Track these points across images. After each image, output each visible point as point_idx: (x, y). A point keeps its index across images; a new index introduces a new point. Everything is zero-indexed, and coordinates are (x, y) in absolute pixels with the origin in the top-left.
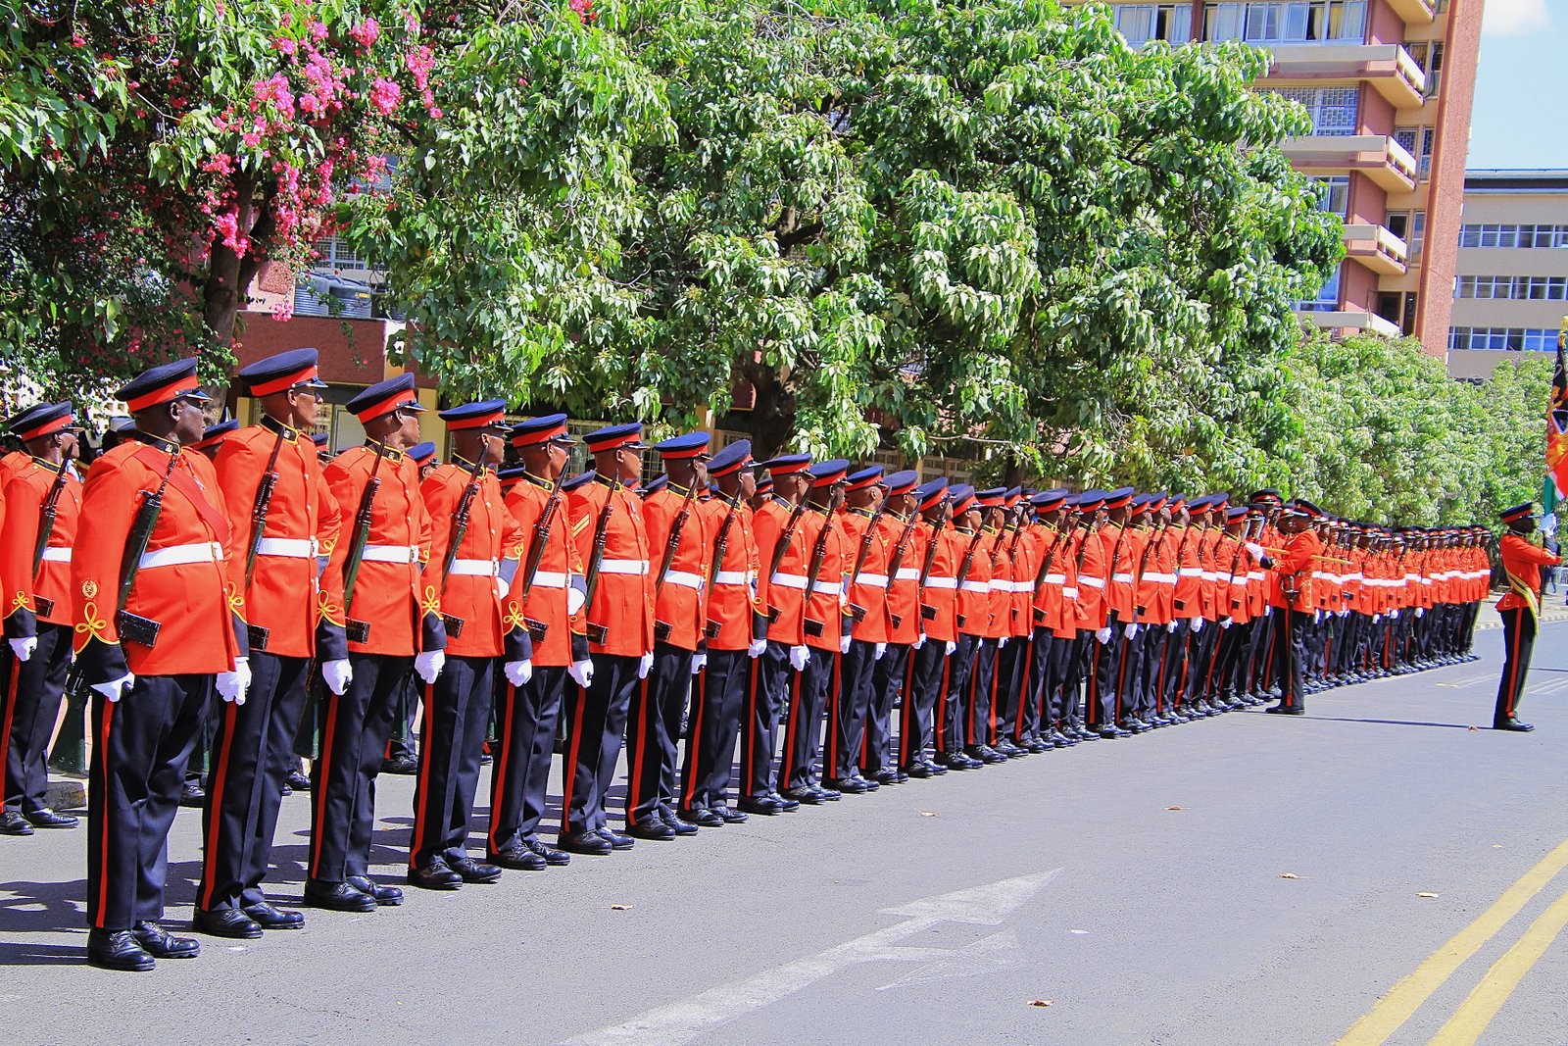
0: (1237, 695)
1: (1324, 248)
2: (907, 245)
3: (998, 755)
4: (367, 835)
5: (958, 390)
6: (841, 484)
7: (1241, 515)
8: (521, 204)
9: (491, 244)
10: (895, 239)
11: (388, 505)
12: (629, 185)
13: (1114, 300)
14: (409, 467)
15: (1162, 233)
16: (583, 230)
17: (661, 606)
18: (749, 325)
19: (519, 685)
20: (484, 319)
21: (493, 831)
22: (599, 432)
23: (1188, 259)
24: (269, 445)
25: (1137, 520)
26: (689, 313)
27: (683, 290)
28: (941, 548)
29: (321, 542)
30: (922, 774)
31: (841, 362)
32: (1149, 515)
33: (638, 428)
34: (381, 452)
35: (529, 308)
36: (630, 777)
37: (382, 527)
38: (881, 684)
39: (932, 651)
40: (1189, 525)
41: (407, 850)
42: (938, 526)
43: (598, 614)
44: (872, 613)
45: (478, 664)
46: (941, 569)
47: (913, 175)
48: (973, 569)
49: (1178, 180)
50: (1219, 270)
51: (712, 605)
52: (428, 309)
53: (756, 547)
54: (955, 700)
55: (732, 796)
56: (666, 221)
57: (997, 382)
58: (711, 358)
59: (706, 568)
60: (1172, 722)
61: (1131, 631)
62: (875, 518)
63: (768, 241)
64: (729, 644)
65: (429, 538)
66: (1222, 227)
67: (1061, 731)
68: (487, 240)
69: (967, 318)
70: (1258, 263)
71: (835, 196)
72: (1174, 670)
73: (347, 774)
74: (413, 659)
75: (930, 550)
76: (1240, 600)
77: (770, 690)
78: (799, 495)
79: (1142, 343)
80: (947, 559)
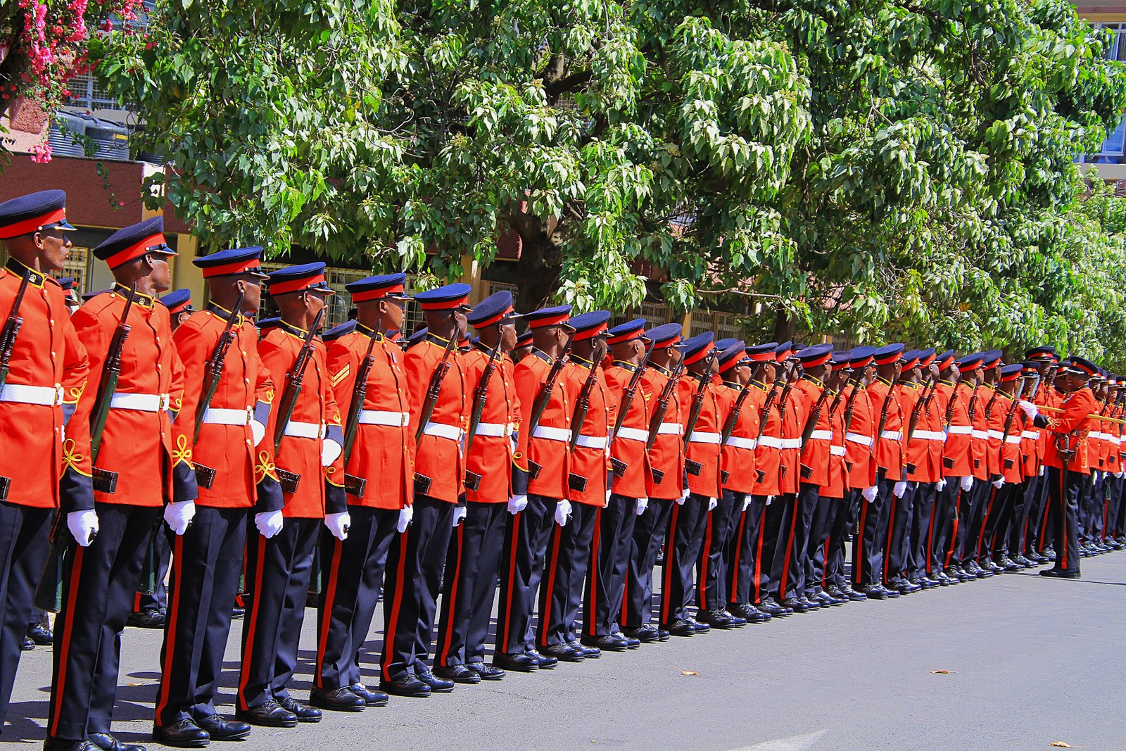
0: (1010, 556)
1: (1109, 98)
2: (678, 94)
3: (762, 614)
4: (111, 690)
5: (727, 244)
6: (602, 336)
7: (1015, 373)
8: (283, 46)
9: (250, 87)
10: (665, 88)
11: (138, 353)
12: (394, 28)
13: (888, 151)
14: (160, 315)
15: (939, 82)
16: (345, 75)
17: (421, 459)
18: (516, 174)
19: (269, 536)
20: (244, 165)
21: (244, 684)
22: (360, 282)
23: (966, 110)
24: (13, 289)
25: (906, 377)
26: (455, 162)
27: (449, 138)
28: (707, 403)
29: (67, 390)
30: (684, 632)
31: (608, 213)
32: (919, 372)
33: (401, 279)
34: (131, 297)
35: (290, 154)
36: (386, 632)
37: (131, 375)
38: (642, 540)
39: (696, 506)
40: (959, 382)
41: (153, 706)
42: (704, 381)
43: (357, 466)
44: (633, 468)
45: (232, 515)
46: (706, 423)
47: (684, 23)
48: (739, 425)
49: (957, 28)
50: (998, 121)
51: (471, 458)
52: (185, 152)
53: (517, 399)
54: (718, 557)
55: (489, 652)
56: (432, 66)
57: (766, 235)
58: (476, 207)
59: (466, 419)
60: (942, 583)
61: (901, 489)
62: (637, 371)
63: (536, 89)
64: (487, 496)
65: (182, 386)
66: (1002, 77)
67: (826, 591)
68: (247, 84)
69: (738, 168)
70: (1039, 114)
71: (605, 43)
72: (943, 529)
73: (92, 630)
74: (162, 509)
75: (695, 406)
76: (1014, 459)
77: (532, 545)
78: (559, 347)
79: (917, 196)
80: (713, 414)
